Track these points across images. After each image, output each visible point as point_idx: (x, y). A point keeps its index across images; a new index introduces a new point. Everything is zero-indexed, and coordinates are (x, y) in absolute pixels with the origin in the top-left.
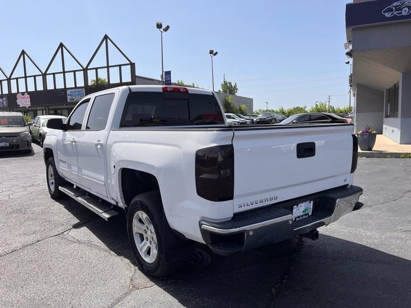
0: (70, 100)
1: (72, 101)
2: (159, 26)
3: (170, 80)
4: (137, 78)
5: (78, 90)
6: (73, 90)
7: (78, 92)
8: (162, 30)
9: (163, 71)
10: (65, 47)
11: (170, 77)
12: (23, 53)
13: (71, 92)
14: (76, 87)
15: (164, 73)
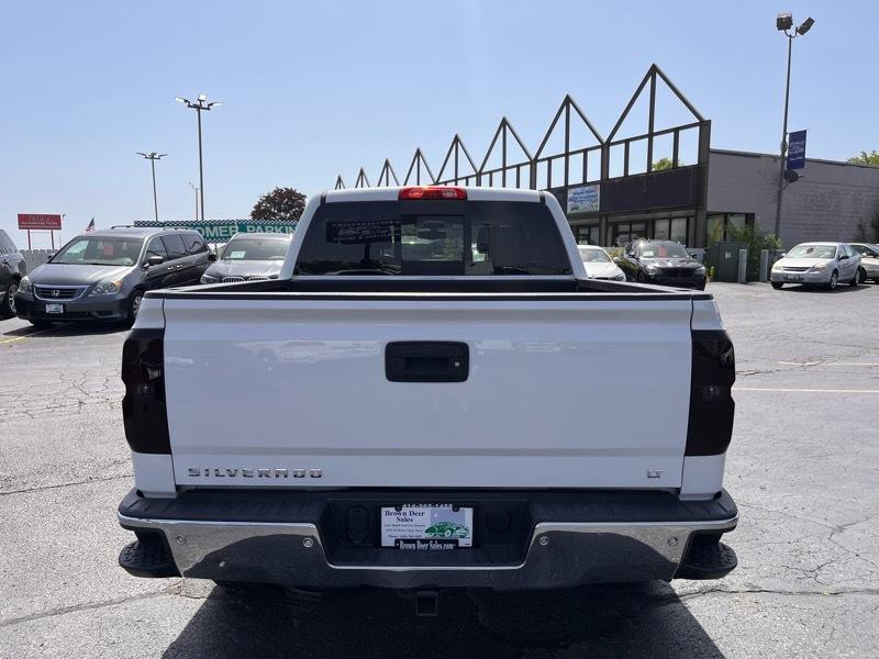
0: (572, 209)
1: (575, 211)
2: (784, 24)
3: (804, 153)
4: (711, 155)
5: (587, 188)
6: (579, 190)
7: (587, 192)
8: (792, 31)
9: (785, 133)
10: (574, 105)
11: (804, 146)
12: (504, 123)
13: (574, 194)
14: (585, 183)
15: (788, 137)
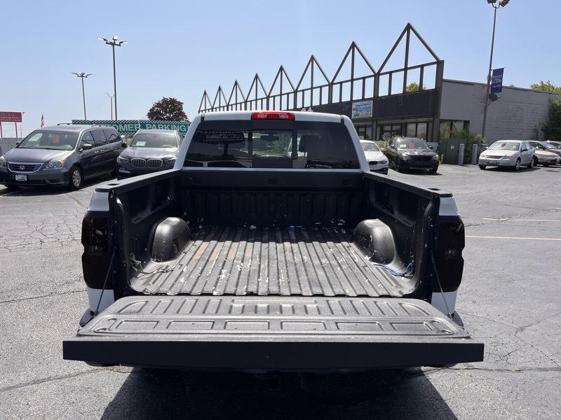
1: (357, 117)
4: (444, 83)
5: (364, 102)
6: (359, 103)
7: (365, 105)
8: (496, 4)
9: (490, 70)
10: (357, 48)
11: (502, 78)
13: (357, 106)
14: (363, 99)
15: (492, 72)
